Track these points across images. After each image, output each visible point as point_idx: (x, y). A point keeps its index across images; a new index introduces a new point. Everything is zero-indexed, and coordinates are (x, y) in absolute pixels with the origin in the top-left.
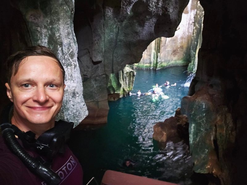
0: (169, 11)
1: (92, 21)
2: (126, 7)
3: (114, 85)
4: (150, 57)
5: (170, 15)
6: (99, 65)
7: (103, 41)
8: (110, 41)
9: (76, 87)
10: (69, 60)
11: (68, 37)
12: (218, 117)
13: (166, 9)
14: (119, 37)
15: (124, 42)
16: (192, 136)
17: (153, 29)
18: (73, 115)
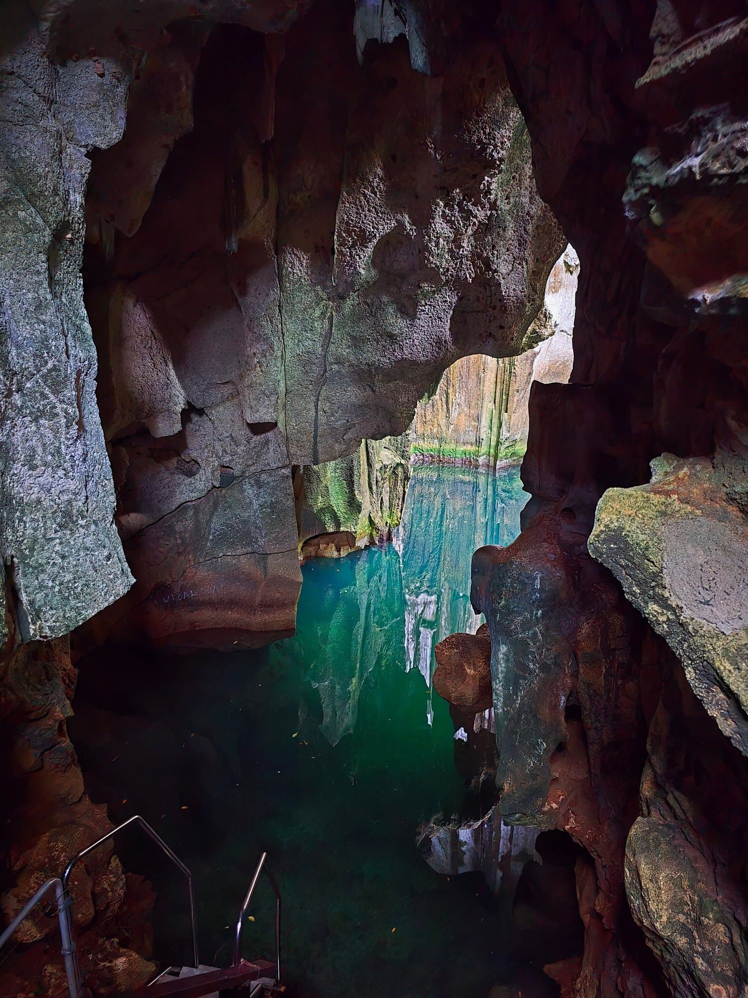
0: (496, 271)
1: (244, 292)
2: (351, 252)
3: (338, 503)
4: (477, 424)
5: (502, 282)
6: (270, 434)
7: (280, 359)
8: (305, 362)
9: (75, 494)
10: (44, 396)
11: (37, 319)
12: (585, 626)
13: (487, 263)
14: (332, 348)
15: (351, 365)
16: (501, 688)
17: (447, 328)
18: (60, 592)
